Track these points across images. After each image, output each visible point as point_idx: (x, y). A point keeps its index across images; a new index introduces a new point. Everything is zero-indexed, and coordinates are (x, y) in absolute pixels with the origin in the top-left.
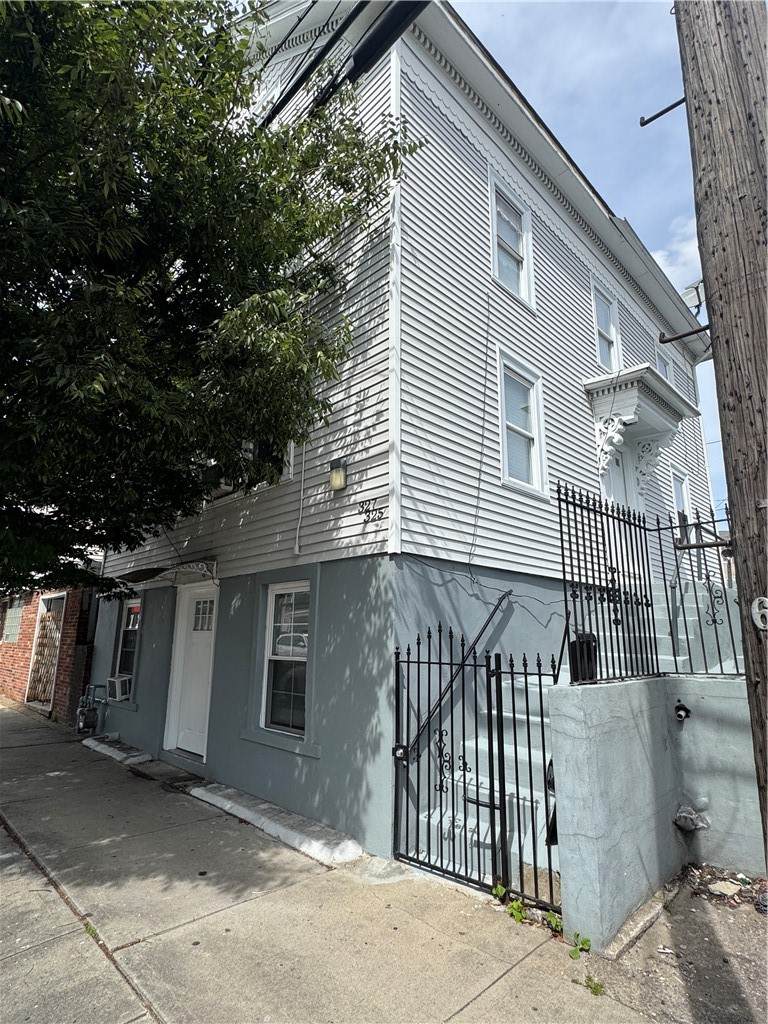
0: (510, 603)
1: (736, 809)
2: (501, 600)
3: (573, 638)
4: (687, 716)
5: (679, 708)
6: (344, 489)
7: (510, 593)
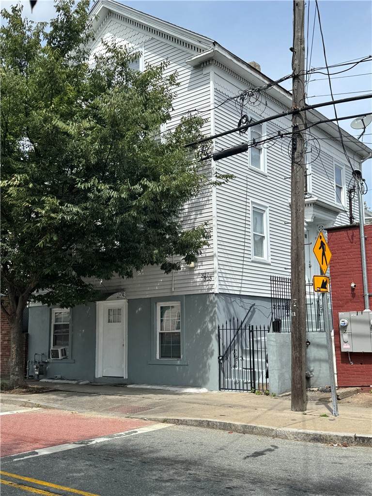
0: (254, 309)
1: (320, 370)
2: (251, 308)
3: (274, 320)
4: (309, 344)
5: (307, 342)
6: (194, 267)
7: (254, 305)
